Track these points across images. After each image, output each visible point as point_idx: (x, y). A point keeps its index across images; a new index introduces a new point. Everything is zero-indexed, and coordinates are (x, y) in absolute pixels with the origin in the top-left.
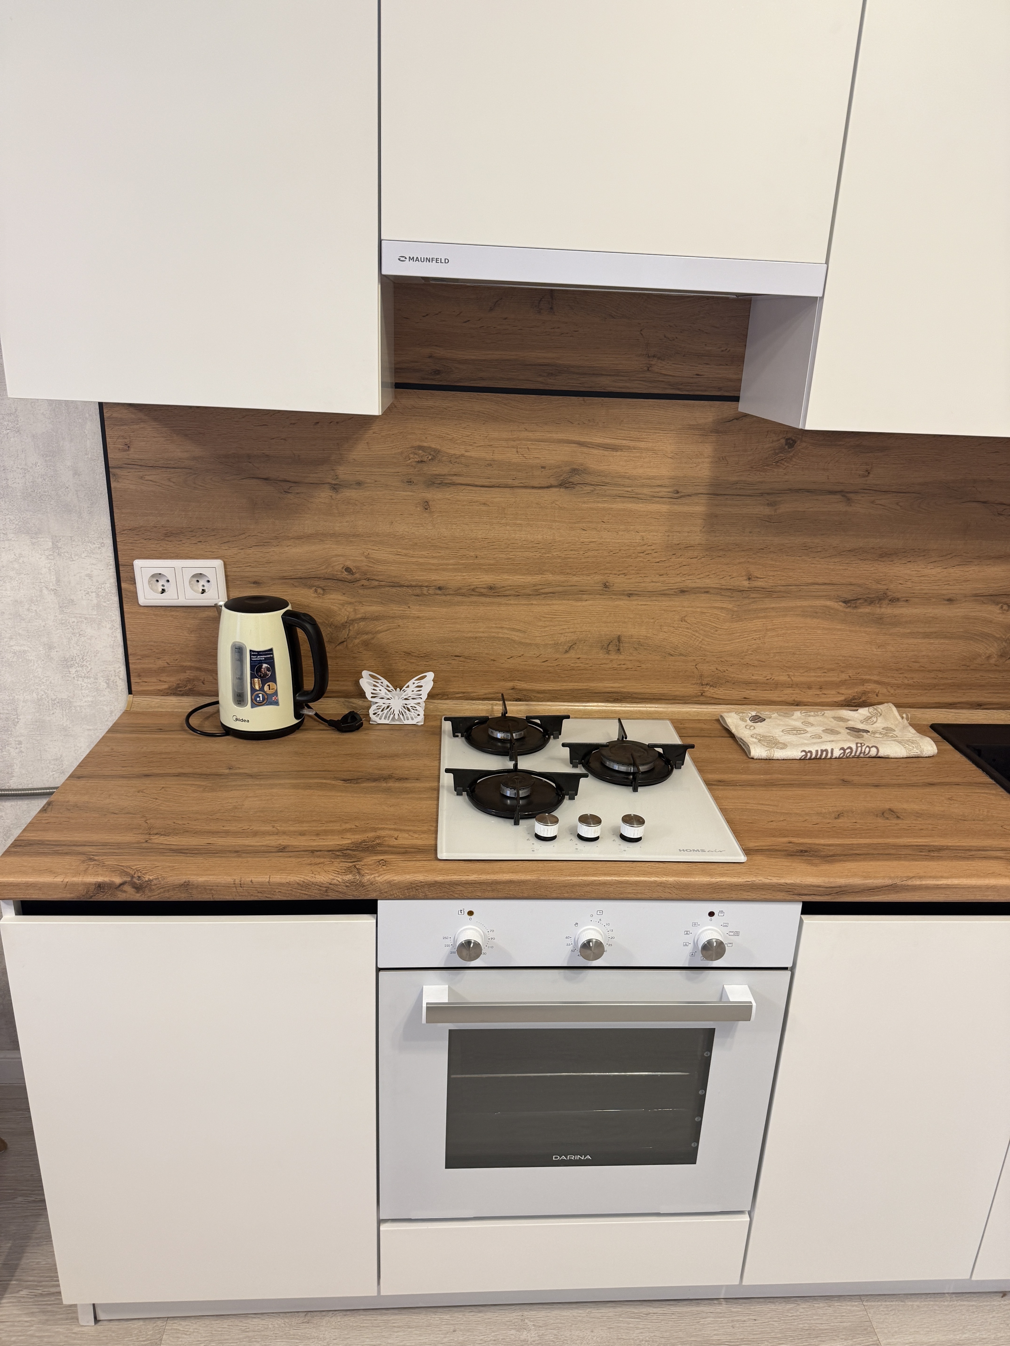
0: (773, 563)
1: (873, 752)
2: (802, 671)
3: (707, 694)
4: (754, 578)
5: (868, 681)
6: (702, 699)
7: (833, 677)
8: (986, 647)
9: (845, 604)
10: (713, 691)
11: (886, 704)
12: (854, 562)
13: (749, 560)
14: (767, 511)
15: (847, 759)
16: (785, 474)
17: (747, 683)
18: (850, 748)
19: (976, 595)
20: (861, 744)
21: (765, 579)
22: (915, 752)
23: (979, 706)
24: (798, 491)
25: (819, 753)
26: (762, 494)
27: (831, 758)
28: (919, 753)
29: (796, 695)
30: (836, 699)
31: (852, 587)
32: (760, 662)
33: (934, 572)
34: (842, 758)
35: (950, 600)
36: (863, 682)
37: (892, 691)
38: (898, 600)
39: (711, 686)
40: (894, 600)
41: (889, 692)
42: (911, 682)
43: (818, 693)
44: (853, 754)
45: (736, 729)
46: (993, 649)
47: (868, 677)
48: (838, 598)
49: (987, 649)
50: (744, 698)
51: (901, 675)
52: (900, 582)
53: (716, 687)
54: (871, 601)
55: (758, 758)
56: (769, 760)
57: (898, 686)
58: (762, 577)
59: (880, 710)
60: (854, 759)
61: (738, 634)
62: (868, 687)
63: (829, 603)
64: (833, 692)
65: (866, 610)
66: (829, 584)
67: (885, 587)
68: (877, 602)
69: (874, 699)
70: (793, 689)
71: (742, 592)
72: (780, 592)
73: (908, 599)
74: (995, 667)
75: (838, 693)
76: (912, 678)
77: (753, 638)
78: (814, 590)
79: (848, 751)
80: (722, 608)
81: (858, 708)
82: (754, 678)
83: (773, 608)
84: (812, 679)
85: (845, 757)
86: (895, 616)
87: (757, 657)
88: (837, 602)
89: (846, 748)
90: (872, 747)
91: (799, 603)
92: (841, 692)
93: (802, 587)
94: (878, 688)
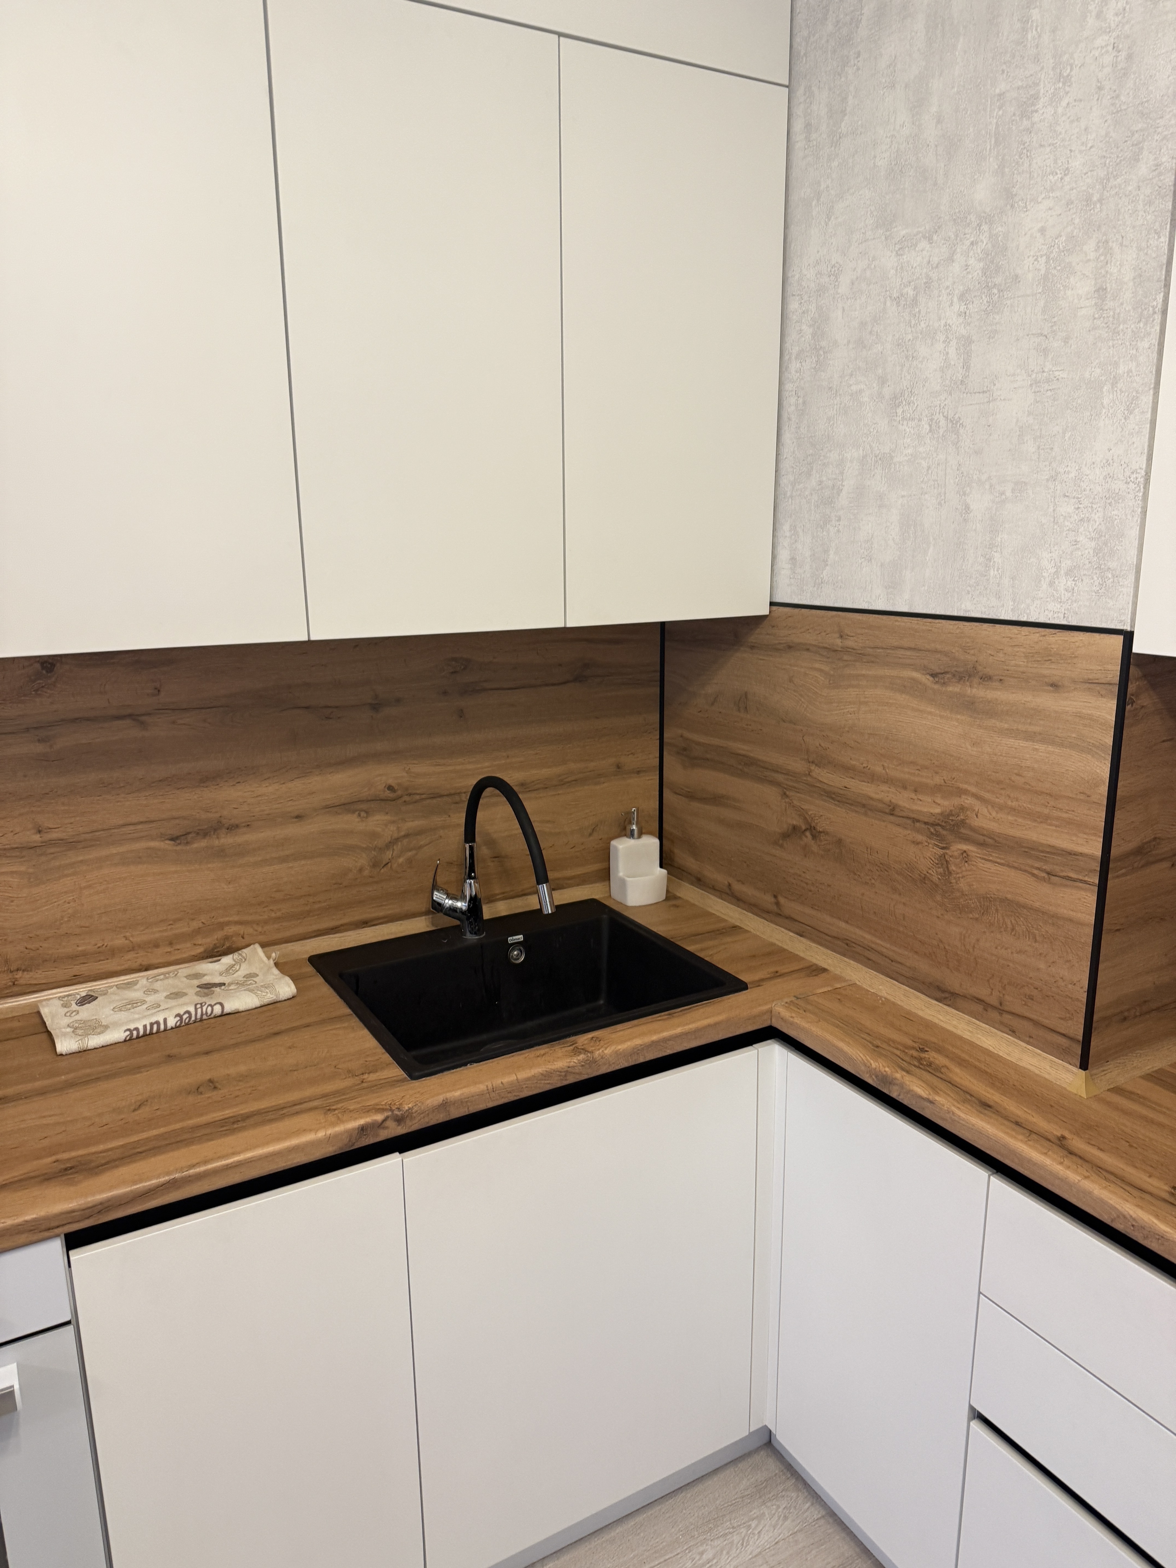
0: (66, 808)
1: (217, 1010)
2: (142, 928)
3: (22, 982)
4: (46, 829)
5: (228, 923)
6: (15, 989)
7: (182, 928)
8: (354, 860)
9: (173, 842)
10: (28, 976)
11: (252, 946)
12: (170, 793)
13: (33, 809)
14: (40, 748)
15: (185, 1025)
16: (52, 703)
17: (73, 958)
18: (188, 1012)
19: (327, 807)
20: (201, 1004)
21: (60, 829)
22: (269, 997)
23: (365, 923)
24: (74, 720)
25: (148, 1028)
26: (27, 730)
27: (165, 1030)
28: (275, 998)
29: (142, 958)
30: (193, 953)
31: (177, 821)
32: (83, 929)
33: (271, 789)
34: (179, 1026)
35: (298, 817)
36: (222, 926)
37: (260, 929)
38: (237, 826)
39: (24, 971)
40: (232, 828)
41: (256, 931)
42: (279, 914)
43: (169, 950)
44: (193, 1018)
45: (52, 1020)
46: (363, 860)
47: (227, 919)
48: (162, 837)
49: (356, 862)
50: (74, 976)
51: (266, 909)
52: (234, 806)
53: (31, 971)
54: (204, 833)
55: (68, 1053)
56: (82, 1052)
57: (266, 922)
58: (55, 826)
59: (244, 955)
60: (196, 1024)
61: (44, 901)
62: (230, 931)
63: (153, 844)
64: (188, 945)
65: (203, 843)
66: (146, 822)
67: (217, 815)
68: (212, 833)
69: (240, 942)
70: (136, 952)
71: (34, 849)
72: (85, 840)
73: (249, 823)
74: (371, 879)
75: (195, 945)
76: (280, 910)
77: (65, 902)
78: (130, 832)
79: (185, 1017)
80: (12, 872)
81: (219, 958)
82: (80, 949)
83: (81, 861)
84: (157, 935)
85: (183, 1024)
86: (239, 845)
87: (78, 923)
88: (162, 841)
89: (182, 1014)
90: (215, 1004)
91: (114, 850)
92: (197, 943)
93: (113, 831)
94: (240, 929)
